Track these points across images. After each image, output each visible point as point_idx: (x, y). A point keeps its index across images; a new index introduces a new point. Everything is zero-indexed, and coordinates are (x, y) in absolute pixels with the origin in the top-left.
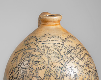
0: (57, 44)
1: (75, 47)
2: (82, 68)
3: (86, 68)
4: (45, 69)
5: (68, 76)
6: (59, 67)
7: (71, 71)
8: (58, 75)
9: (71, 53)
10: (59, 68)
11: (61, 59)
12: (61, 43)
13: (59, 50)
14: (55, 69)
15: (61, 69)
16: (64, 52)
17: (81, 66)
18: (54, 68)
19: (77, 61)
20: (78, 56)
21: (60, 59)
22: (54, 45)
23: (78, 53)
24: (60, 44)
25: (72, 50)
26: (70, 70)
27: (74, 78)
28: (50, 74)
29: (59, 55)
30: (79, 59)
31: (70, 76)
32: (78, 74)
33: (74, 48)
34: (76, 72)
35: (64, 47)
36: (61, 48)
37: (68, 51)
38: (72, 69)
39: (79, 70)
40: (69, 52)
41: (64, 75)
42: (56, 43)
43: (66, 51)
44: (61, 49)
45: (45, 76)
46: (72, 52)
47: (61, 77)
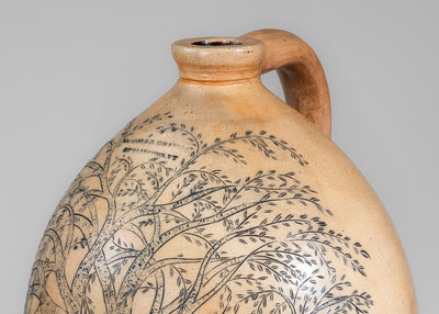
0: (166, 160)
1: (238, 182)
2: (230, 269)
3: (252, 272)
4: (86, 247)
5: (152, 292)
6: (131, 250)
7: (172, 274)
8: (119, 279)
9: (203, 202)
10: (127, 254)
11: (150, 220)
12: (185, 155)
13: (161, 184)
14: (114, 252)
15: (136, 257)
16: (173, 194)
17: (225, 260)
18: (112, 248)
19: (216, 237)
20: (234, 218)
21: (146, 219)
22: (155, 159)
23: (241, 208)
24: (179, 160)
25: (213, 190)
26: (166, 270)
27: (176, 304)
28: (92, 271)
29: (151, 202)
30: (229, 233)
31: (160, 292)
32: (197, 288)
33: (228, 184)
34: (189, 282)
35: (188, 175)
36: (172, 174)
37: (193, 194)
38: (177, 266)
39: (209, 276)
40: (195, 196)
41: (139, 282)
42: (163, 155)
43: (186, 192)
44: (171, 180)
45: (77, 276)
46: (209, 198)
47: (126, 290)
